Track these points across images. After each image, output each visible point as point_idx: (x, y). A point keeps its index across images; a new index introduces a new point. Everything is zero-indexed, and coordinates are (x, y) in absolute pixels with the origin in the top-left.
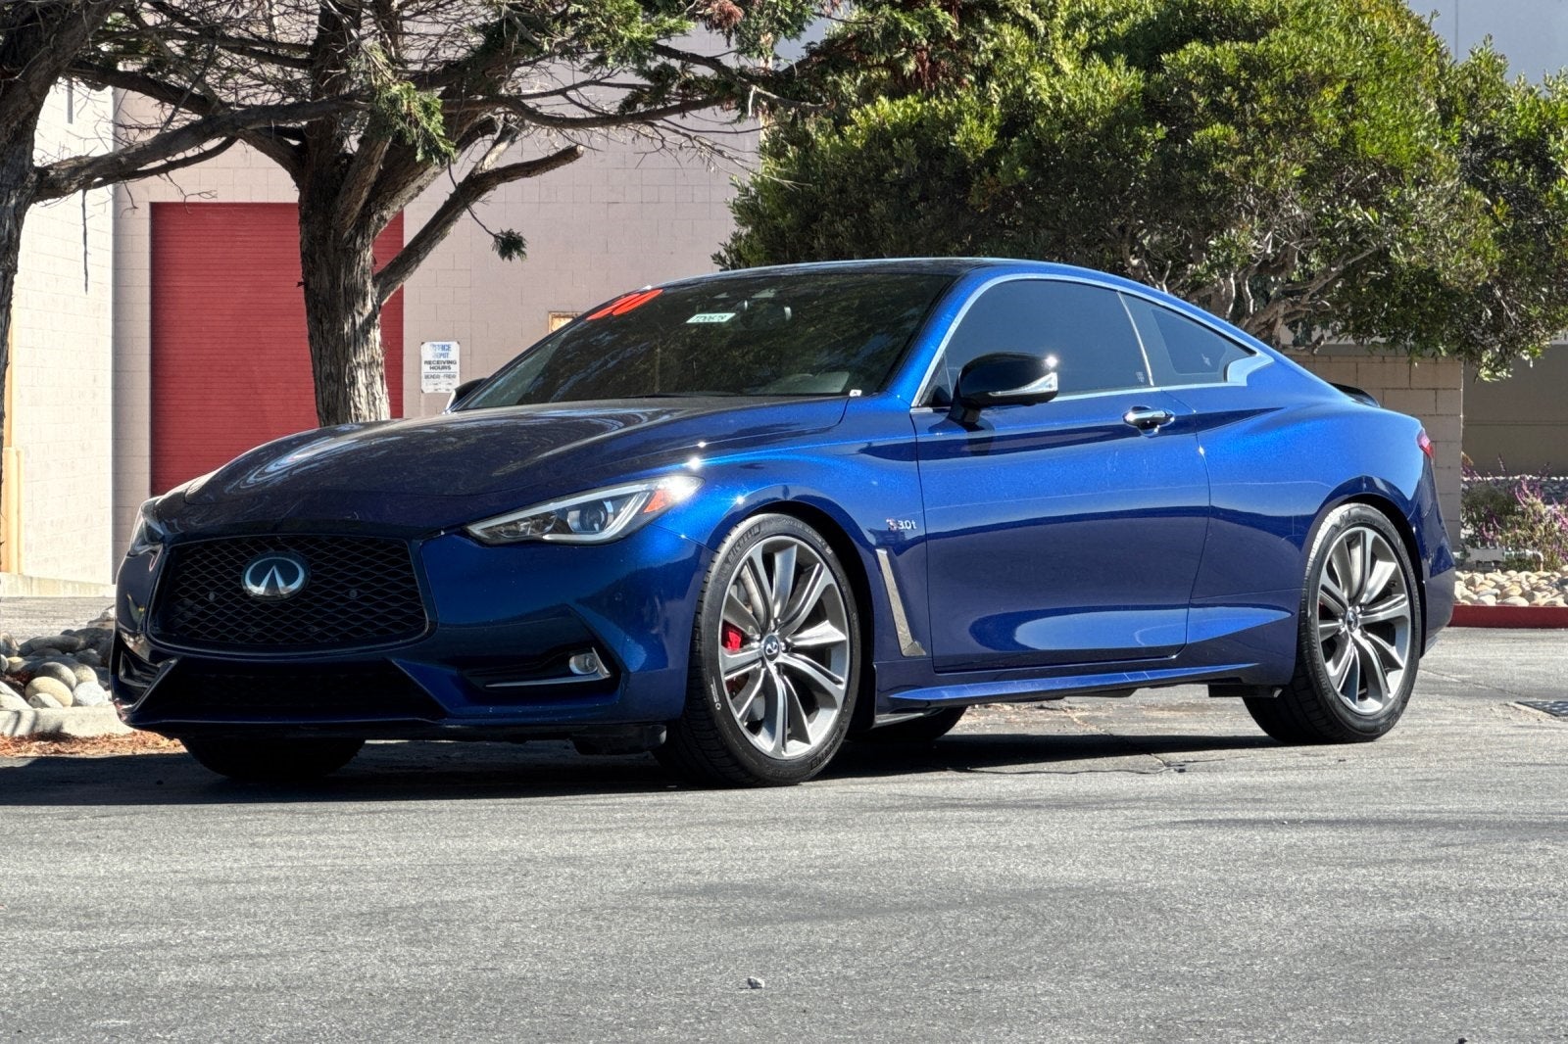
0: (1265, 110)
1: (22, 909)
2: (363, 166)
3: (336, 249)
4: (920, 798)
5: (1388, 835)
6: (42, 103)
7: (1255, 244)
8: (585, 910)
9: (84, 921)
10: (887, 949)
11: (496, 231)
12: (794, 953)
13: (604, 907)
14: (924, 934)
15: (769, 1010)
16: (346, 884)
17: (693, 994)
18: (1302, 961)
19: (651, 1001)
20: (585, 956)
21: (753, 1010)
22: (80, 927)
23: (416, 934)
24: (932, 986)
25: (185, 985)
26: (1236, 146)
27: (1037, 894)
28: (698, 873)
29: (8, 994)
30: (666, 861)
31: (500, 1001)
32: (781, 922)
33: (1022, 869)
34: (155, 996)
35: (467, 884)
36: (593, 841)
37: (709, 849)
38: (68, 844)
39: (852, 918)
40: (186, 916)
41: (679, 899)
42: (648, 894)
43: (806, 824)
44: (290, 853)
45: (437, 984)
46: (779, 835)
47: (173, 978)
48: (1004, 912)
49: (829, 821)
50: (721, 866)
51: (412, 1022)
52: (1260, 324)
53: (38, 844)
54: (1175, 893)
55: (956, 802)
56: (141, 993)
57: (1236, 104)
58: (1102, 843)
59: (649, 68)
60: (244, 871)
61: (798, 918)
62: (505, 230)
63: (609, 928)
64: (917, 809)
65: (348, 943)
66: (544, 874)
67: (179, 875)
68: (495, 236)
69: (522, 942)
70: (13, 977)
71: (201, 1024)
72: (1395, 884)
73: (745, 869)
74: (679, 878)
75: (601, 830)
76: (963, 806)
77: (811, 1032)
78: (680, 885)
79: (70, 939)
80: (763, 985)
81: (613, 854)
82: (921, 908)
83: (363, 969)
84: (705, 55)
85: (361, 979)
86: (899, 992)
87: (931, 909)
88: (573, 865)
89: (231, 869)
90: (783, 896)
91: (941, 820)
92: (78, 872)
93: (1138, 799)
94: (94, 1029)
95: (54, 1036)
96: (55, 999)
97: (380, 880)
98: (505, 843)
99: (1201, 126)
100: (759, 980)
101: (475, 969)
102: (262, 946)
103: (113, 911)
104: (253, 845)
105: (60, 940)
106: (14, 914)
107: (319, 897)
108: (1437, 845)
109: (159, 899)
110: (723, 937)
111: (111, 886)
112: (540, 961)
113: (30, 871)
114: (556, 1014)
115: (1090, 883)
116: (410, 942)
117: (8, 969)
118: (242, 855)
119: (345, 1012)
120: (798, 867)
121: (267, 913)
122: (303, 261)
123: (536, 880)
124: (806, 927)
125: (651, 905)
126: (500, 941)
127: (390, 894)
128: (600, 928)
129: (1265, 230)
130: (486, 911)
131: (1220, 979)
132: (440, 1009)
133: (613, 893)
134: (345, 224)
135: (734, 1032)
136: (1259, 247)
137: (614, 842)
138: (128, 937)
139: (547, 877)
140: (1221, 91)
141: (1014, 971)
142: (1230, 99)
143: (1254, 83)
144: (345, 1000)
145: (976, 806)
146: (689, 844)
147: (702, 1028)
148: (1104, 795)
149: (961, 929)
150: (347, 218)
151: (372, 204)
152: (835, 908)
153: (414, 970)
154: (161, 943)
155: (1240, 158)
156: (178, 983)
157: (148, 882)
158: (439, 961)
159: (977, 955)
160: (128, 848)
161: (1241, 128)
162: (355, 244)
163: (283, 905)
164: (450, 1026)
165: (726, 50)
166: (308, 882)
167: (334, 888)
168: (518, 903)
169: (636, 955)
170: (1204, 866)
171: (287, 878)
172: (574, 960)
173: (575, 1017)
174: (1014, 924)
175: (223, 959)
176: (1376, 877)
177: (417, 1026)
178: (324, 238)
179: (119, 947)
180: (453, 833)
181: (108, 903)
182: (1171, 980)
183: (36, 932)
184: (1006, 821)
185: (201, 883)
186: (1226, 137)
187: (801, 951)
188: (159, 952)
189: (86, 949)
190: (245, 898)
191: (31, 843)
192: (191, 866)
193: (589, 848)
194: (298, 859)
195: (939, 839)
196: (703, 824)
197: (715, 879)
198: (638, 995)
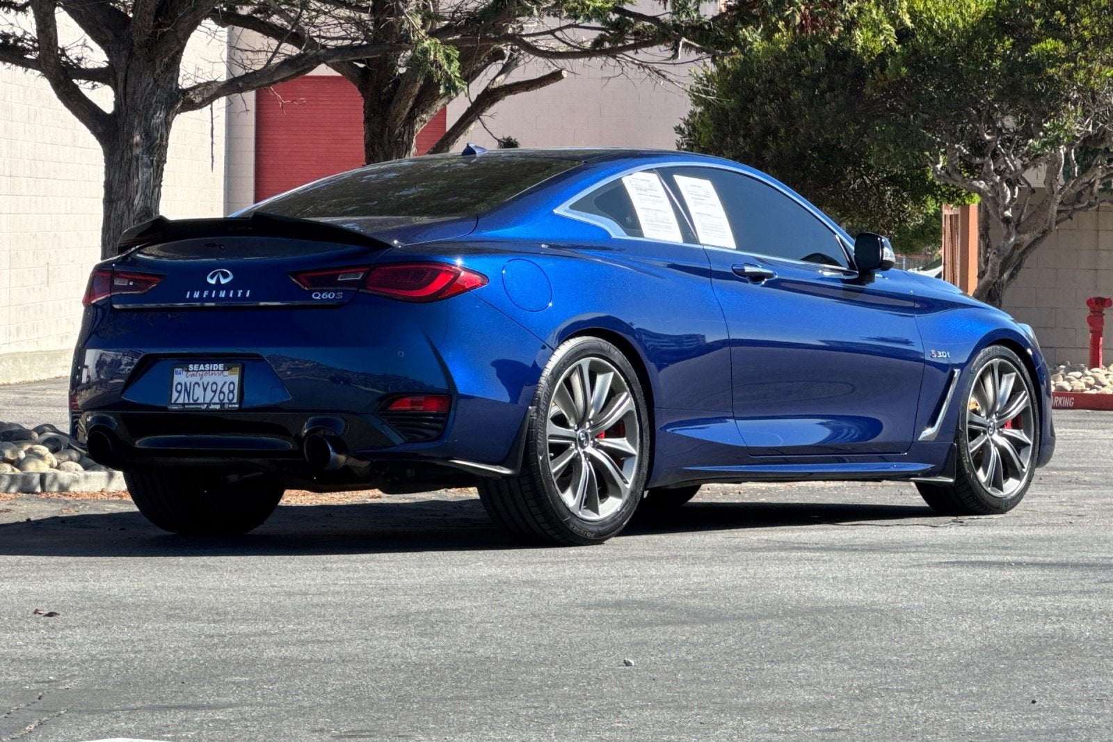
0: (1085, 28)
1: (176, 609)
2: (409, 83)
3: (390, 143)
4: (779, 542)
5: (1076, 574)
6: (185, 45)
7: (1078, 127)
8: (534, 616)
9: (217, 618)
10: (717, 643)
11: (500, 137)
12: (659, 645)
13: (548, 614)
14: (744, 634)
15: (633, 678)
16: (383, 597)
17: (590, 669)
18: (969, 654)
19: (563, 672)
20: (528, 645)
21: (623, 679)
22: (214, 622)
23: (425, 630)
24: (736, 666)
25: (281, 658)
26: (1063, 57)
27: (827, 610)
28: (614, 593)
29: (174, 661)
30: (594, 584)
31: (471, 671)
32: (657, 625)
33: (824, 593)
34: (262, 664)
35: (462, 598)
36: (551, 570)
37: (626, 577)
38: (202, 566)
39: (702, 623)
40: (280, 616)
41: (596, 609)
42: (578, 606)
43: (696, 560)
44: (348, 575)
45: (434, 661)
46: (673, 568)
47: (273, 654)
48: (800, 621)
49: (712, 558)
50: (629, 588)
51: (416, 682)
52: (1084, 183)
53: (182, 565)
54: (915, 611)
55: (802, 545)
56: (254, 662)
57: (1064, 24)
58: (883, 576)
59: (611, 20)
60: (318, 586)
61: (669, 623)
62: (506, 137)
63: (548, 628)
64: (775, 550)
65: (382, 635)
66: (513, 592)
67: (276, 589)
68: (499, 141)
69: (491, 636)
70: (176, 651)
71: (290, 681)
72: (1058, 608)
73: (644, 590)
74: (600, 596)
75: (558, 562)
76: (805, 549)
77: (654, 692)
78: (600, 601)
79: (210, 629)
80: (633, 664)
81: (561, 579)
82: (749, 618)
83: (390, 651)
84: (649, 15)
85: (388, 657)
86: (715, 669)
87: (755, 619)
88: (533, 586)
89: (309, 585)
90: (663, 609)
91: (788, 559)
92: (210, 585)
93: (924, 546)
94: (227, 683)
95: (203, 686)
96: (202, 664)
97: (406, 594)
98: (492, 571)
99: (1038, 41)
100: (631, 661)
101: (459, 651)
102: (328, 635)
103: (234, 612)
104: (325, 569)
105: (202, 629)
106: (173, 612)
107: (365, 605)
108: (1101, 582)
109: (262, 604)
110: (617, 634)
111: (232, 595)
112: (500, 647)
113: (180, 584)
114: (504, 679)
115: (864, 603)
116: (421, 635)
117: (172, 646)
118: (317, 576)
119: (377, 675)
120: (679, 589)
121: (332, 615)
122: (366, 150)
123: (507, 597)
124: (671, 629)
125: (578, 613)
126: (478, 635)
127: (411, 604)
128: (541, 628)
129: (1085, 116)
130: (472, 616)
131: (912, 665)
132: (434, 675)
133: (555, 605)
134: (396, 124)
135: (608, 691)
136: (1081, 129)
137: (564, 571)
138: (244, 628)
139: (514, 594)
140: (1052, 14)
141: (790, 657)
142: (1059, 20)
143: (1077, 9)
144: (377, 669)
145: (814, 549)
146: (614, 573)
147: (590, 688)
148: (903, 542)
149: (768, 631)
150: (398, 120)
151: (416, 109)
152: (695, 617)
153: (421, 652)
154: (265, 633)
155: (1066, 65)
156: (276, 657)
157: (256, 593)
158: (437, 647)
159: (772, 647)
160: (242, 569)
161: (1067, 41)
162: (403, 138)
163: (342, 610)
164: (439, 685)
165: (664, 12)
166: (359, 595)
167: (376, 599)
168: (492, 611)
169: (561, 644)
170: (941, 594)
171: (346, 592)
172: (521, 647)
173: (515, 680)
174: (803, 629)
175: (303, 643)
176: (1048, 602)
177: (419, 684)
178: (382, 134)
179: (239, 634)
180: (458, 563)
181: (231, 606)
182: (883, 666)
183: (187, 624)
184: (830, 560)
185: (290, 594)
186: (1056, 49)
187: (663, 644)
188: (264, 638)
189: (219, 635)
190: (318, 605)
191: (178, 565)
192: (283, 582)
193: (546, 574)
194: (353, 579)
195: (779, 572)
196: (627, 559)
197: (623, 597)
198: (556, 669)
